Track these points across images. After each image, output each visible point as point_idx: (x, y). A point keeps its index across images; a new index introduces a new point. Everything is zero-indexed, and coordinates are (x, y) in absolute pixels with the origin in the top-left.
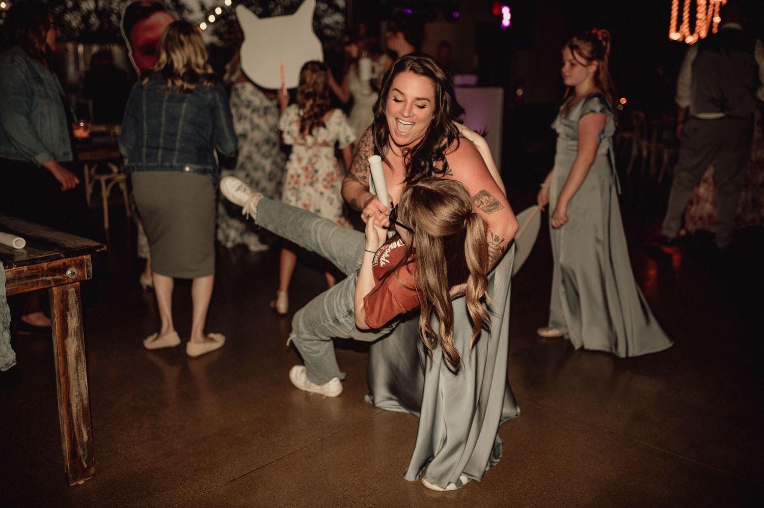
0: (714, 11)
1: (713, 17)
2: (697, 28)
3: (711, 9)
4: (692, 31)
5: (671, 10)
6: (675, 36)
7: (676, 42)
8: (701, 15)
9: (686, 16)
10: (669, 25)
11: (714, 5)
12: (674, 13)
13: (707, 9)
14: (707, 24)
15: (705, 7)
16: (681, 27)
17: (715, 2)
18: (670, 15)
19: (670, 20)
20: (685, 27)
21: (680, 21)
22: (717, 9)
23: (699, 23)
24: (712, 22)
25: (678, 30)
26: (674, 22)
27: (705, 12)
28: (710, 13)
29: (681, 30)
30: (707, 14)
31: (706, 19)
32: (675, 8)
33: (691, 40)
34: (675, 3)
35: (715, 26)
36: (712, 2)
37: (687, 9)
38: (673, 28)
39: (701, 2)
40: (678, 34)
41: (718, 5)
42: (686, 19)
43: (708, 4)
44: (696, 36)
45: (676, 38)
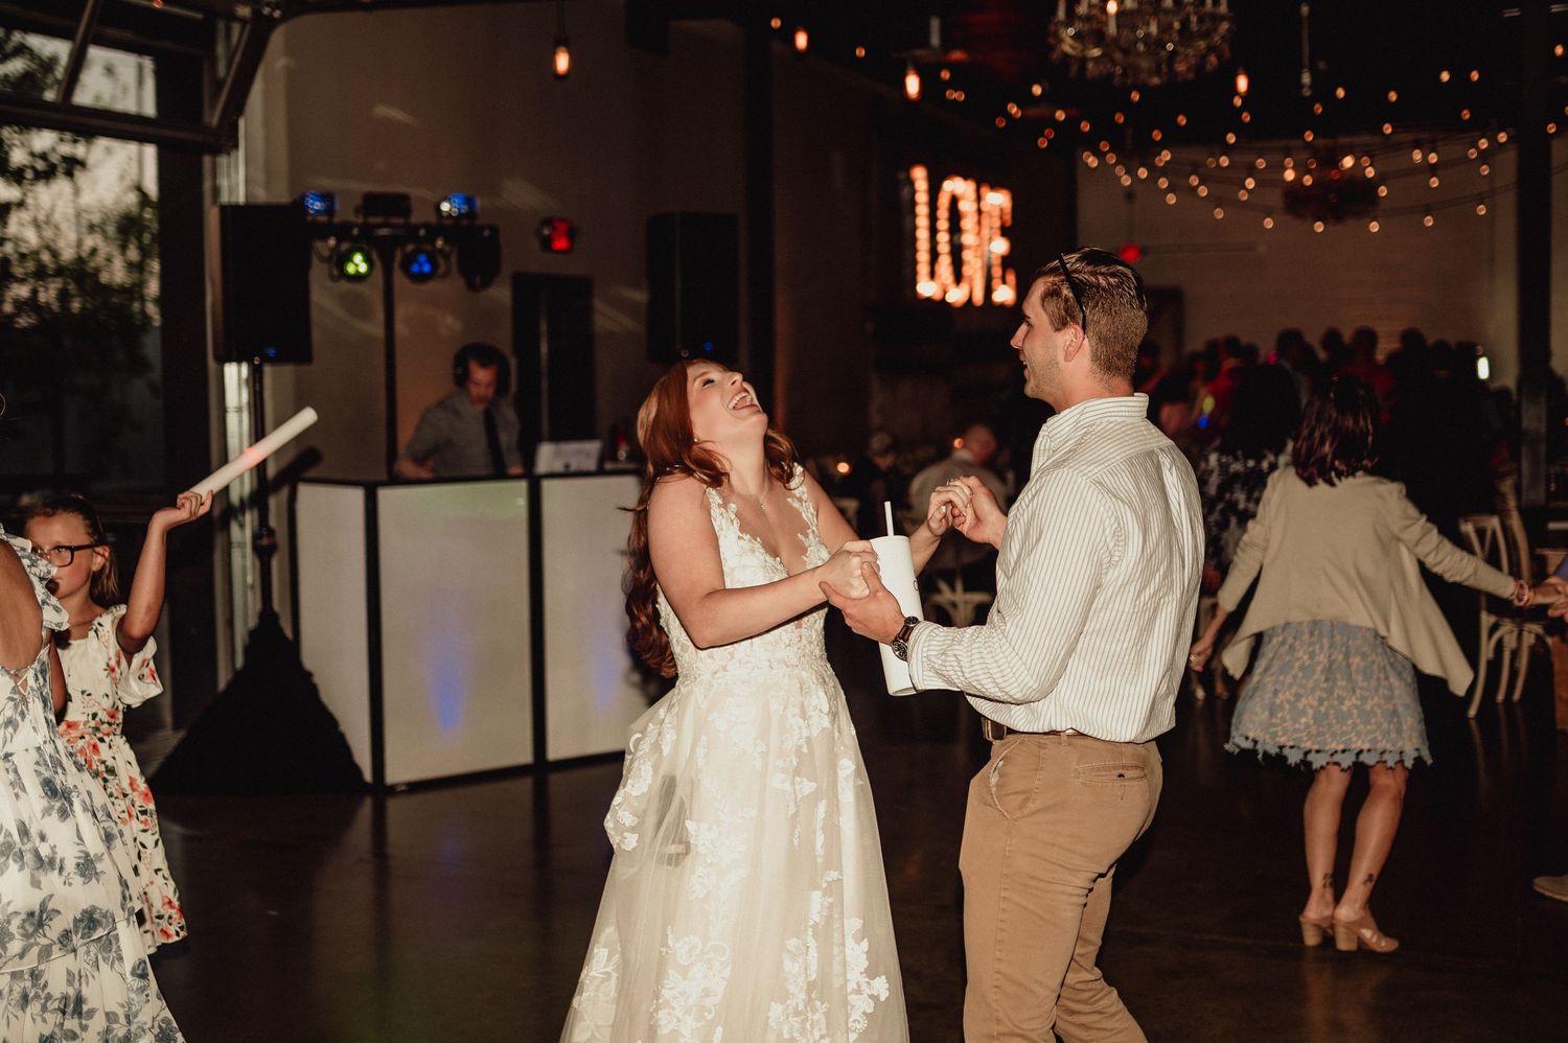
0: (991, 228)
1: (990, 240)
2: (966, 270)
3: (985, 221)
4: (958, 278)
5: (915, 228)
6: (926, 288)
7: (929, 299)
8: (968, 239)
9: (943, 238)
10: (915, 263)
11: (991, 216)
12: (923, 235)
13: (979, 223)
14: (982, 256)
15: (975, 217)
16: (937, 267)
17: (992, 205)
18: (914, 240)
19: (915, 250)
20: (945, 268)
21: (934, 255)
22: (997, 224)
23: (967, 255)
24: (989, 258)
25: (932, 275)
26: (923, 256)
27: (976, 230)
28: (986, 232)
29: (937, 275)
30: (979, 233)
31: (978, 246)
32: (922, 222)
33: (956, 296)
34: (922, 210)
35: (996, 262)
36: (984, 207)
37: (943, 224)
38: (923, 269)
39: (967, 206)
40: (932, 282)
41: (997, 213)
42: (944, 247)
43: (979, 212)
44: (965, 286)
45: (927, 294)
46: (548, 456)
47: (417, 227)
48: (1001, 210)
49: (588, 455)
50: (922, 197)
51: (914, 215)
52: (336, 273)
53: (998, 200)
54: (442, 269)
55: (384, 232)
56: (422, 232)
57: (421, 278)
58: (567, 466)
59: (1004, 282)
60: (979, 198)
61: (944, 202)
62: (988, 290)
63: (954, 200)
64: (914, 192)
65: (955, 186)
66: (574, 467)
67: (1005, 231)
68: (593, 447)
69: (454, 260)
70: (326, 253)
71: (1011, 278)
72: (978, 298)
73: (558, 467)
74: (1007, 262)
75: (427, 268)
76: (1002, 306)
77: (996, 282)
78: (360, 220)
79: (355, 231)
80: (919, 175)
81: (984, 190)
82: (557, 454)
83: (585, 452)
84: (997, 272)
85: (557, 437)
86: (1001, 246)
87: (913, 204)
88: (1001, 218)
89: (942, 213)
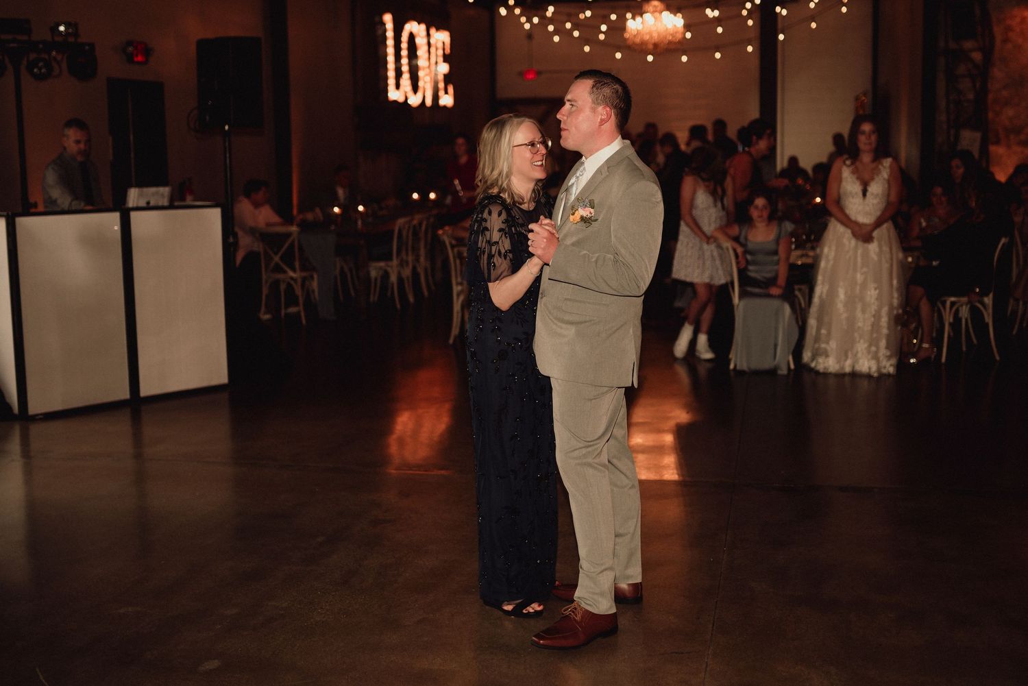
0: (437, 56)
1: (436, 63)
2: (421, 84)
3: (433, 50)
4: (415, 88)
5: (386, 55)
6: (394, 95)
7: (395, 102)
8: (422, 62)
9: (405, 61)
10: (386, 78)
11: (437, 48)
12: (391, 59)
13: (429, 52)
14: (431, 75)
15: (426, 48)
16: (401, 81)
17: (437, 40)
18: (386, 62)
19: (386, 69)
20: (406, 80)
21: (399, 74)
22: (440, 52)
23: (421, 74)
24: (436, 75)
25: (398, 86)
26: (391, 74)
27: (427, 55)
28: (433, 60)
29: (401, 88)
30: (429, 59)
31: (429, 67)
32: (390, 50)
33: (414, 101)
34: (390, 42)
35: (441, 77)
36: (432, 41)
37: (404, 53)
38: (391, 82)
39: (421, 41)
40: (398, 91)
41: (440, 45)
42: (405, 68)
43: (429, 44)
44: (420, 95)
45: (395, 99)
46: (134, 196)
47: (38, 43)
48: (444, 43)
49: (163, 195)
50: (390, 34)
51: (385, 46)
53: (442, 38)
54: (57, 71)
55: (14, 45)
56: (41, 47)
57: (40, 77)
58: (148, 203)
59: (446, 93)
60: (428, 35)
61: (405, 37)
62: (436, 97)
63: (412, 37)
64: (385, 31)
65: (412, 27)
66: (152, 203)
67: (446, 59)
68: (165, 190)
69: (65, 65)
71: (451, 89)
72: (429, 102)
73: (142, 203)
74: (448, 79)
75: (45, 71)
76: (445, 107)
77: (441, 93)
80: (388, 18)
81: (433, 31)
82: (141, 195)
83: (162, 193)
84: (441, 85)
85: (141, 184)
86: (444, 68)
87: (385, 38)
88: (444, 49)
89: (404, 45)
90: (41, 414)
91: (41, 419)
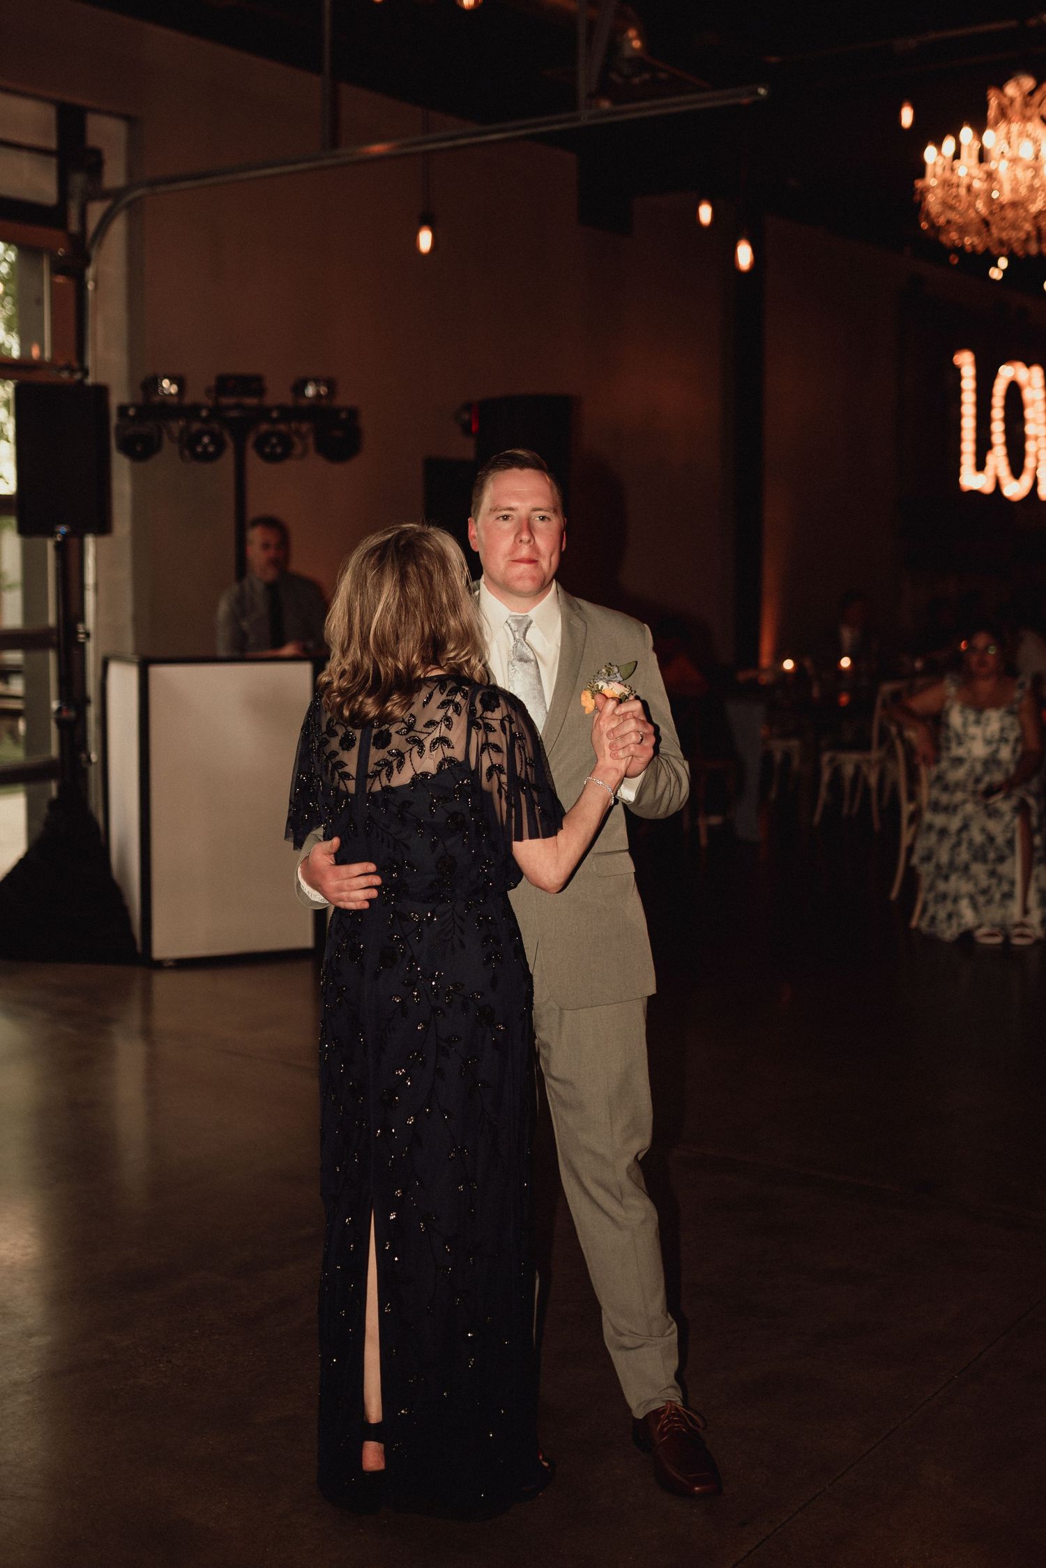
2: (1029, 462)
4: (1018, 470)
5: (959, 416)
6: (971, 480)
7: (975, 494)
8: (1034, 428)
9: (998, 428)
10: (958, 453)
12: (968, 424)
15: (1042, 406)
16: (987, 457)
18: (958, 429)
19: (958, 440)
20: (998, 458)
21: (983, 445)
23: (1031, 446)
25: (980, 466)
26: (968, 447)
27: (1043, 419)
29: (988, 468)
32: (968, 410)
33: (1014, 490)
34: (969, 397)
37: (998, 413)
38: (967, 460)
39: (1031, 394)
40: (981, 476)
42: (997, 438)
44: (1026, 480)
45: (976, 487)
47: (269, 410)
50: (969, 382)
51: (959, 403)
52: (187, 453)
54: (298, 449)
55: (234, 414)
56: (275, 414)
57: (271, 458)
61: (1000, 389)
63: (1014, 388)
64: (958, 378)
65: (1015, 372)
69: (311, 440)
70: (177, 434)
75: (279, 450)
78: (210, 403)
79: (204, 413)
80: (964, 359)
87: (959, 391)
89: (998, 401)
90: (171, 960)
91: (170, 967)
